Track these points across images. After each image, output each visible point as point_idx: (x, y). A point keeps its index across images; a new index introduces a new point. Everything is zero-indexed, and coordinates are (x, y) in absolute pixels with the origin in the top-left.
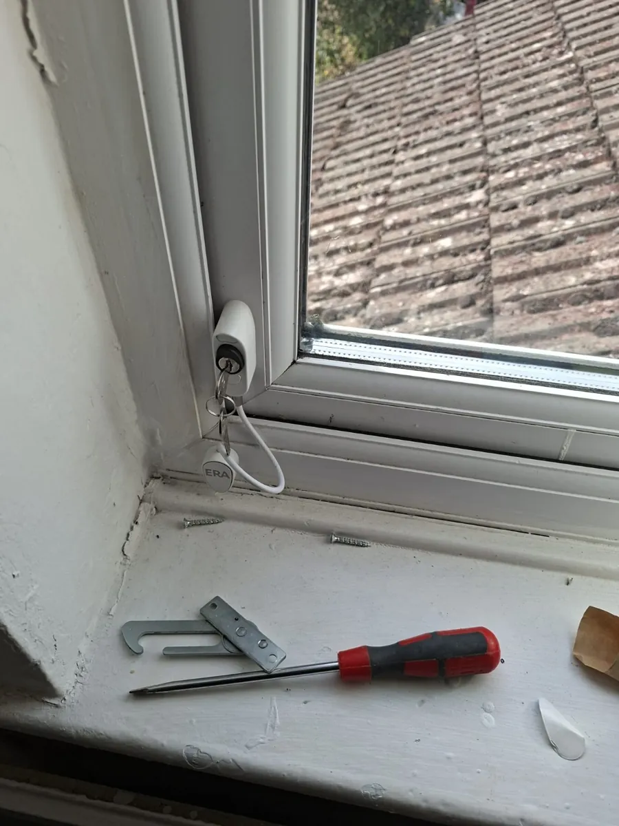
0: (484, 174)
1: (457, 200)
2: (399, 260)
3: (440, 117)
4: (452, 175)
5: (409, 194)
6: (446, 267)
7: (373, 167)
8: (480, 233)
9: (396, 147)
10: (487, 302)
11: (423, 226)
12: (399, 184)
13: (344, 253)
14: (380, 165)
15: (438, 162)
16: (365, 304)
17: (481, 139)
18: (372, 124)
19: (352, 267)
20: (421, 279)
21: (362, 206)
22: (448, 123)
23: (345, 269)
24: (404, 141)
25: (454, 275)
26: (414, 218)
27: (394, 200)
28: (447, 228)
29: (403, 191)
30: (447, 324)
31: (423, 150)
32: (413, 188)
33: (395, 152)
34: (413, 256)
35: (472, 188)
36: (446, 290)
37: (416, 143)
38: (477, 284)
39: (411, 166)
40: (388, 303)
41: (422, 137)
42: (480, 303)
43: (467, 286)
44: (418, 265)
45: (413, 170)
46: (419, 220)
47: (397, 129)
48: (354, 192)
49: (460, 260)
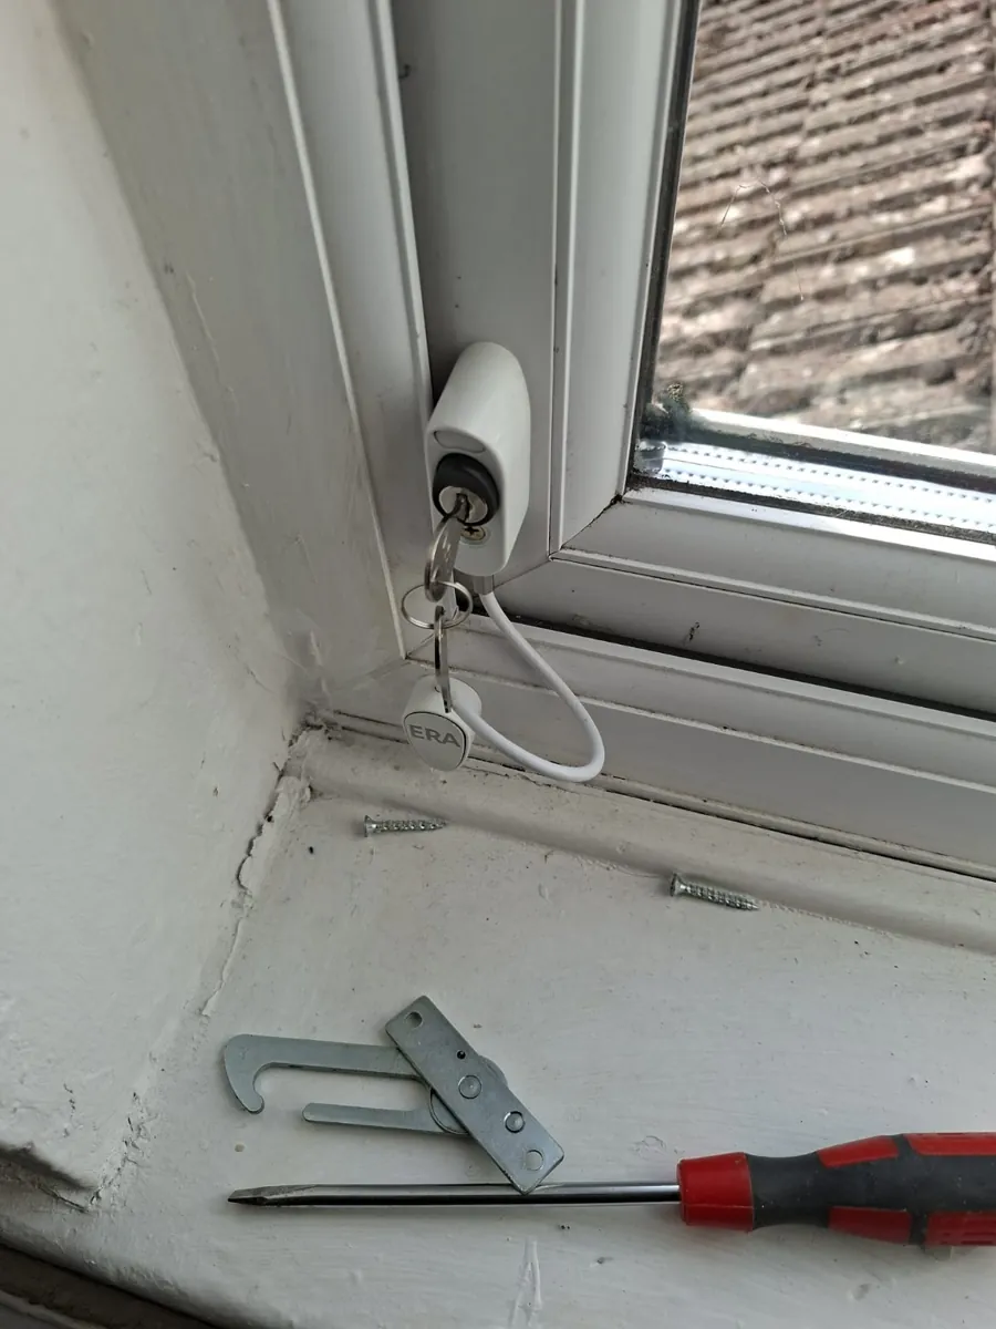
0: (986, 125)
1: (929, 176)
2: (810, 289)
3: (904, 16)
4: (922, 127)
5: (834, 164)
6: (900, 305)
7: (767, 114)
8: (972, 240)
9: (813, 75)
10: (980, 376)
11: (859, 224)
12: (816, 144)
13: (704, 274)
14: (782, 110)
15: (893, 104)
16: (739, 371)
17: (983, 57)
18: (769, 34)
19: (716, 301)
20: (850, 325)
21: (743, 186)
22: (918, 26)
23: (704, 305)
24: (829, 63)
25: (916, 320)
26: (842, 210)
27: (805, 176)
28: (907, 229)
29: (823, 158)
30: (896, 415)
31: (866, 80)
32: (843, 152)
33: (810, 86)
34: (837, 283)
35: (960, 152)
36: (899, 349)
37: (854, 66)
38: (961, 340)
39: (842, 111)
40: (783, 370)
41: (866, 54)
42: (964, 376)
43: (941, 341)
44: (848, 300)
45: (844, 118)
46: (851, 214)
47: (817, 42)
48: (729, 161)
49: (930, 292)
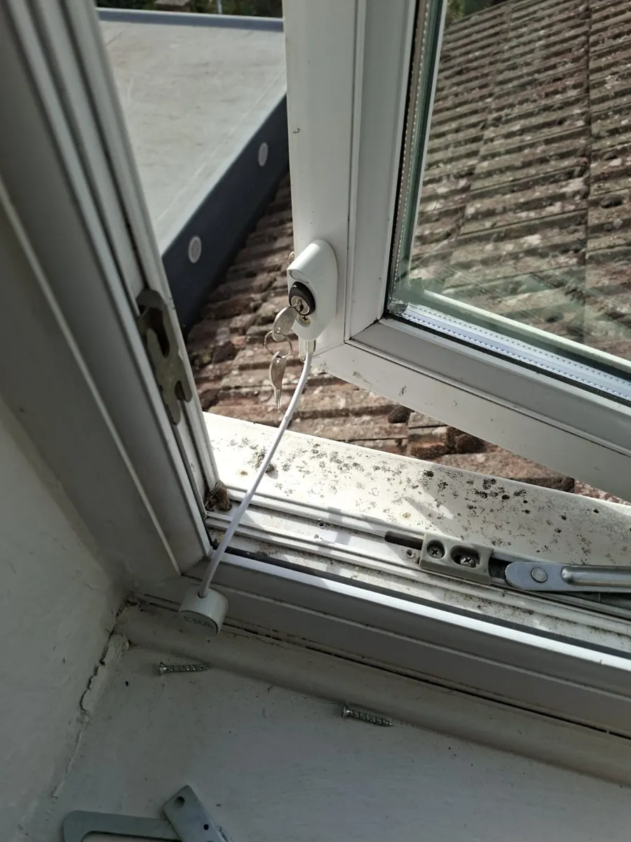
0: (585, 159)
1: (551, 189)
2: (479, 257)
3: (539, 88)
4: (548, 158)
5: (496, 178)
6: (533, 269)
7: (458, 144)
8: (576, 231)
9: (486, 121)
10: (577, 317)
11: (510, 217)
12: (486, 165)
14: (467, 142)
15: (532, 142)
17: (584, 117)
18: (462, 93)
20: (501, 281)
21: (442, 189)
22: (547, 95)
24: (495, 115)
26: (499, 208)
27: (479, 185)
28: (537, 222)
29: (489, 174)
31: (516, 127)
32: (502, 171)
33: (484, 128)
34: (495, 254)
35: (570, 175)
36: (529, 298)
37: (509, 118)
39: (501, 145)
41: (516, 111)
44: (501, 265)
45: (502, 150)
46: (505, 211)
47: (489, 100)
48: (435, 172)
49: (549, 262)
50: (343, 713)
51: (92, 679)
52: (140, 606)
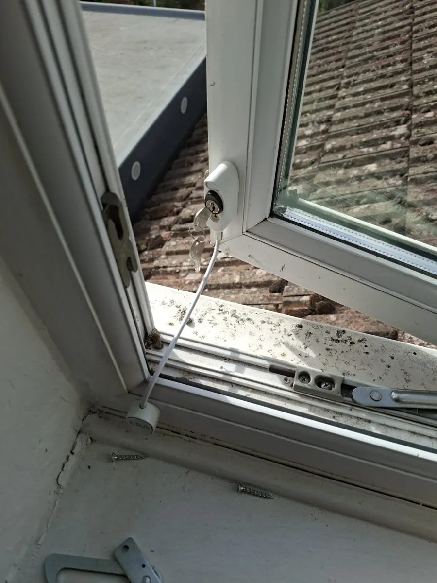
0: (408, 112)
1: (384, 132)
2: (334, 179)
3: (377, 62)
4: (383, 111)
5: (346, 124)
6: (370, 188)
7: (320, 100)
8: (401, 162)
9: (339, 84)
10: (401, 221)
11: (355, 151)
12: (339, 115)
15: (371, 99)
17: (408, 83)
18: (323, 65)
20: (349, 196)
21: (309, 131)
22: (383, 67)
24: (346, 80)
26: (348, 145)
27: (334, 129)
28: (375, 155)
29: (342, 121)
31: (361, 89)
32: (350, 119)
33: (338, 89)
34: (345, 177)
35: (398, 123)
37: (356, 82)
38: (394, 205)
39: (350, 101)
41: (361, 78)
42: (395, 221)
44: (348, 185)
45: (351, 105)
46: (352, 147)
47: (342, 70)
49: (383, 183)
50: (238, 489)
51: (65, 464)
52: (99, 414)
